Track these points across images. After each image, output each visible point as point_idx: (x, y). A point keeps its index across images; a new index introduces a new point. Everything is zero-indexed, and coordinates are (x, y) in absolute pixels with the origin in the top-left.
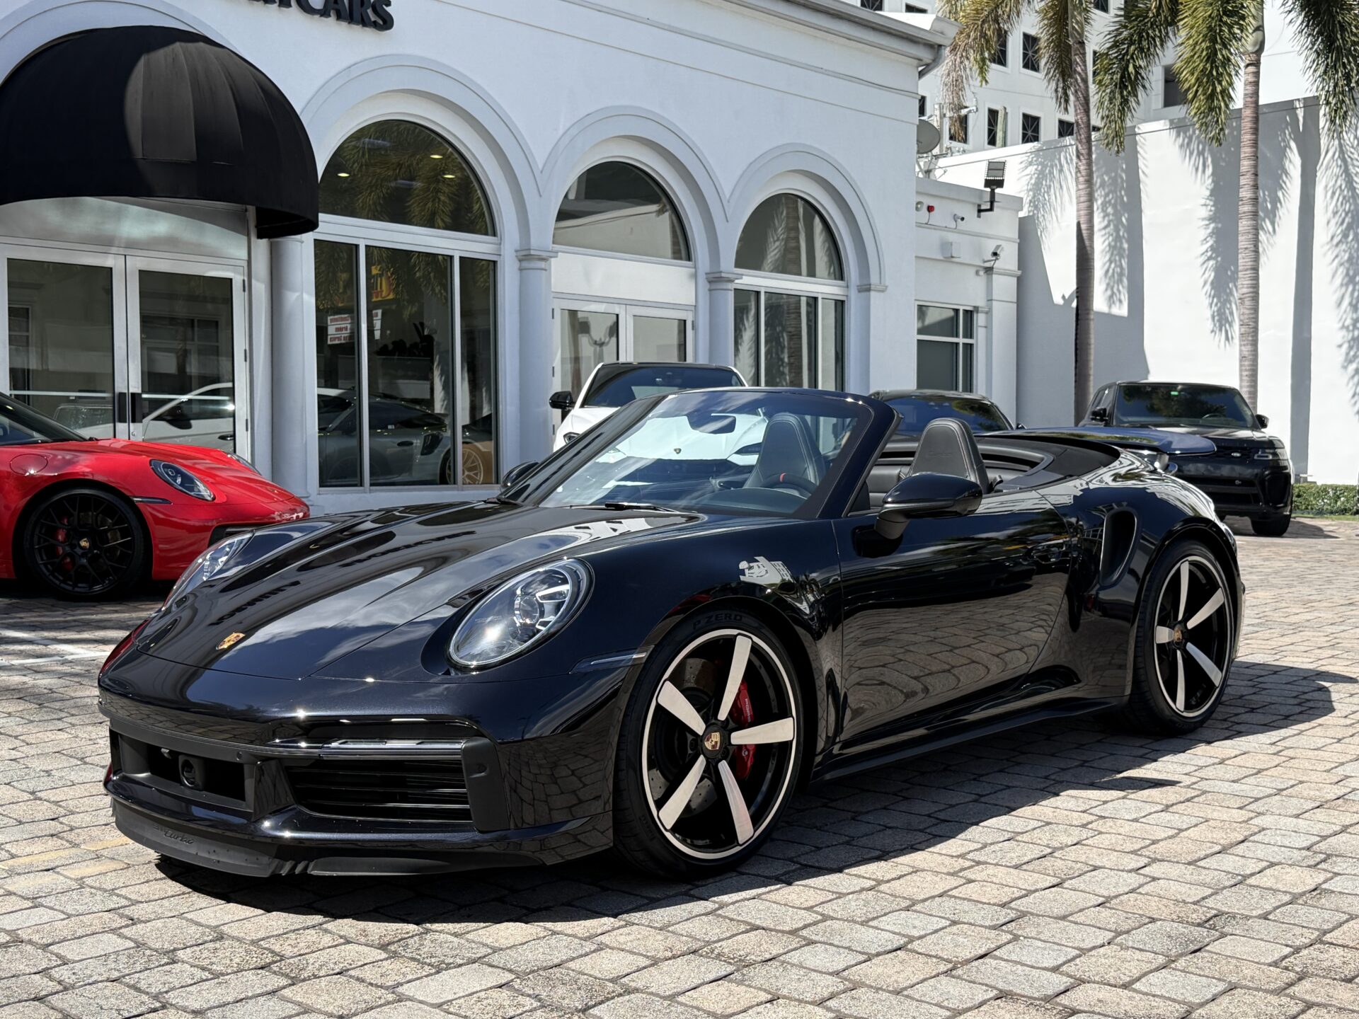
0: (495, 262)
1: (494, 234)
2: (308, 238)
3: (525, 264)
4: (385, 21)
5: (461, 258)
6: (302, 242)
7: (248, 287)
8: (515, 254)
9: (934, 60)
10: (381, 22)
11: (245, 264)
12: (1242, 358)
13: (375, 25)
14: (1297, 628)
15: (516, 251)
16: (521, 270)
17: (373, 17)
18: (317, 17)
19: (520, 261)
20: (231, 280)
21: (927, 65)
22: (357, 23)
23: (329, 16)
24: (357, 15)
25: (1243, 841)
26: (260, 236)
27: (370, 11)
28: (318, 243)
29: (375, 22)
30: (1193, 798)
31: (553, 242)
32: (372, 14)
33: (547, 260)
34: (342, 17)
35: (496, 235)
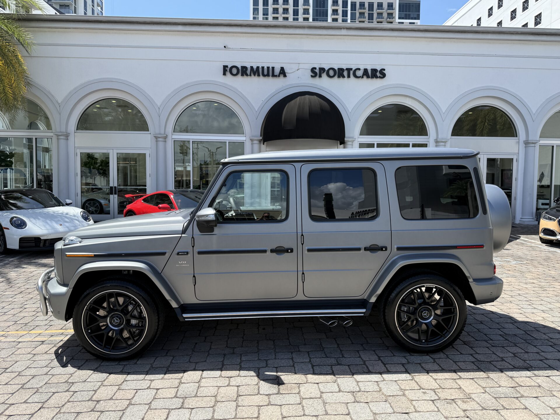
0: (427, 144)
2: (355, 144)
5: (413, 144)
6: (352, 145)
8: (434, 141)
13: (380, 77)
16: (436, 146)
18: (360, 78)
19: (436, 143)
22: (374, 78)
23: (364, 78)
24: (372, 75)
26: (341, 144)
31: (451, 136)
32: (378, 74)
33: (445, 142)
34: (368, 77)
35: (427, 136)
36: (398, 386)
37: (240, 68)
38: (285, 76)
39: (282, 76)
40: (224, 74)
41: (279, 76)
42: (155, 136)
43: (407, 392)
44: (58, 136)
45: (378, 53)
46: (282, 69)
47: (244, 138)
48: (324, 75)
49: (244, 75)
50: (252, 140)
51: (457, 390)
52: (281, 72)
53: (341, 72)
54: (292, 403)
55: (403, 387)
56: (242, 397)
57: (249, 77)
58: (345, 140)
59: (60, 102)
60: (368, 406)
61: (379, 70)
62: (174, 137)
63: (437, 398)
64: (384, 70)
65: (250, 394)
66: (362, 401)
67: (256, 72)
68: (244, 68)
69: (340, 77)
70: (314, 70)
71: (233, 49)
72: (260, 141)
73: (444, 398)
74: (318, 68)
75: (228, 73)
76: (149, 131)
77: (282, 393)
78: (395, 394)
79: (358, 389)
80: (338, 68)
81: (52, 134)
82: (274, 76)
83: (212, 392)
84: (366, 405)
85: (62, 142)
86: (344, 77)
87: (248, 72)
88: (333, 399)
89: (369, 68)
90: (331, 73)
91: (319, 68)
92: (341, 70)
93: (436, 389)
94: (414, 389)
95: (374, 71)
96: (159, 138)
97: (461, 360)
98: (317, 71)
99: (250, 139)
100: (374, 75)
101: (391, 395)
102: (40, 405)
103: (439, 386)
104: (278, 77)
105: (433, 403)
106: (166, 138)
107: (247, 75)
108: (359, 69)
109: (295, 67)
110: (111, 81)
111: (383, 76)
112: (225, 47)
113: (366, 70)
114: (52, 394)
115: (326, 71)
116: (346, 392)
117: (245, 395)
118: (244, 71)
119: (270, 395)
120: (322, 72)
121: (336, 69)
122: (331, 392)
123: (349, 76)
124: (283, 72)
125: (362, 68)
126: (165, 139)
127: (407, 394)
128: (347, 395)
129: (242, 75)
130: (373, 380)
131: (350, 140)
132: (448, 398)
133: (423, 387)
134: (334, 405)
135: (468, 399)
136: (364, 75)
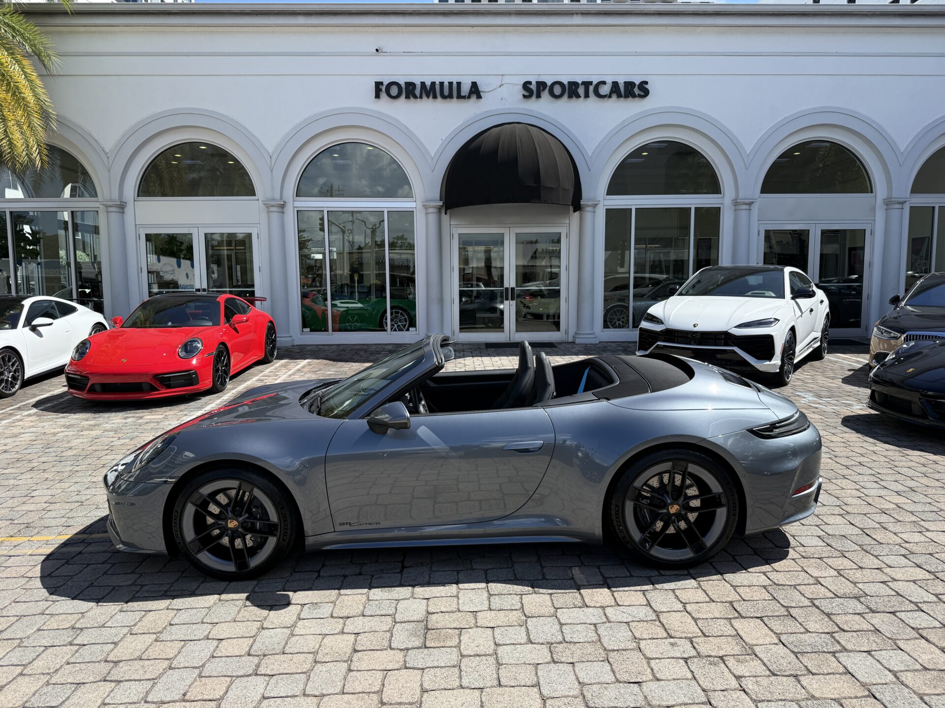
0: (718, 208)
2: (599, 209)
3: (737, 207)
7: (568, 236)
8: (731, 202)
10: (642, 94)
11: (567, 225)
13: (640, 96)
15: (732, 201)
16: (735, 210)
18: (606, 98)
19: (735, 206)
20: (561, 233)
22: (630, 98)
23: (614, 97)
24: (627, 93)
26: (575, 211)
28: (608, 210)
29: (638, 94)
31: (761, 193)
32: (636, 91)
33: (750, 204)
34: (619, 96)
35: (721, 193)
36: (630, 633)
37: (403, 86)
38: (479, 97)
39: (474, 97)
40: (377, 96)
41: (469, 97)
42: (265, 204)
43: (643, 644)
44: (107, 206)
45: (636, 54)
46: (474, 85)
47: (413, 205)
48: (545, 94)
49: (411, 97)
50: (426, 207)
51: (730, 639)
52: (473, 89)
53: (574, 88)
54: (443, 665)
55: (637, 635)
56: (359, 654)
57: (419, 99)
58: (582, 203)
59: (107, 150)
60: (572, 670)
61: (637, 83)
62: (297, 204)
63: (694, 653)
64: (646, 83)
65: (374, 648)
66: (563, 660)
67: (431, 91)
68: (410, 85)
69: (572, 97)
70: (528, 85)
71: (391, 54)
72: (439, 209)
73: (707, 654)
74: (534, 83)
75: (383, 95)
76: (255, 195)
77: (428, 646)
78: (622, 646)
79: (560, 638)
80: (569, 82)
81: (97, 205)
82: (460, 97)
83: (310, 645)
84: (570, 667)
85: (114, 217)
86: (578, 96)
87: (417, 92)
88: (513, 657)
89: (621, 81)
90: (557, 90)
91: (537, 82)
92: (574, 85)
93: (695, 637)
94: (656, 637)
95: (629, 85)
96: (273, 206)
97: (746, 583)
98: (533, 87)
99: (423, 206)
100: (630, 93)
101: (615, 648)
102: (19, 670)
103: (701, 631)
104: (466, 100)
105: (686, 662)
106: (283, 206)
107: (415, 97)
108: (604, 83)
109: (496, 81)
110: (190, 113)
111: (644, 93)
112: (377, 50)
113: (615, 84)
114: (43, 649)
115: (548, 88)
116: (538, 643)
117: (365, 651)
118: (409, 91)
119: (408, 649)
120: (542, 89)
121: (566, 83)
122: (513, 644)
123: (587, 96)
124: (475, 91)
125: (609, 80)
126: (283, 208)
127: (644, 648)
128: (539, 650)
129: (407, 97)
130: (589, 622)
131: (590, 203)
132: (713, 654)
133: (673, 633)
134: (514, 669)
135: (747, 656)
136: (612, 92)
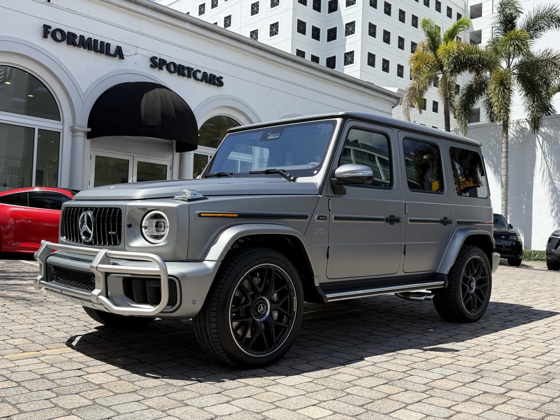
0: (251, 163)
1: (252, 154)
2: (192, 153)
4: (221, 84)
5: (241, 161)
6: (190, 154)
7: (172, 168)
9: (397, 103)
10: (219, 84)
11: (171, 160)
12: (502, 205)
14: (539, 292)
17: (217, 83)
18: (199, 82)
20: (167, 166)
21: (395, 104)
22: (212, 84)
23: (203, 81)
24: (212, 81)
25: (548, 352)
27: (216, 80)
28: (195, 154)
30: (525, 339)
37: (66, 34)
38: (122, 58)
39: (118, 57)
40: (44, 36)
46: (119, 48)
47: (60, 127)
48: (164, 67)
49: (71, 43)
50: (73, 131)
52: (118, 51)
57: (77, 48)
61: (217, 76)
64: (222, 78)
67: (87, 44)
68: (72, 35)
69: (180, 75)
70: (154, 59)
71: (58, 7)
75: (49, 36)
80: (179, 64)
86: (184, 75)
87: (77, 40)
89: (208, 73)
90: (172, 68)
91: (160, 59)
92: (183, 67)
95: (213, 77)
98: (158, 61)
99: (71, 129)
104: (113, 57)
107: (75, 45)
109: (133, 51)
113: (205, 74)
115: (167, 64)
118: (71, 39)
120: (163, 64)
123: (189, 76)
125: (202, 70)
129: (68, 43)
136: (203, 78)
